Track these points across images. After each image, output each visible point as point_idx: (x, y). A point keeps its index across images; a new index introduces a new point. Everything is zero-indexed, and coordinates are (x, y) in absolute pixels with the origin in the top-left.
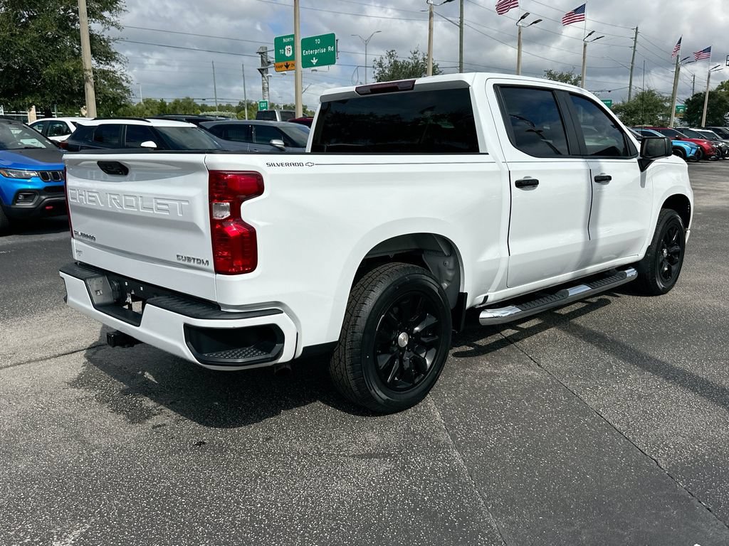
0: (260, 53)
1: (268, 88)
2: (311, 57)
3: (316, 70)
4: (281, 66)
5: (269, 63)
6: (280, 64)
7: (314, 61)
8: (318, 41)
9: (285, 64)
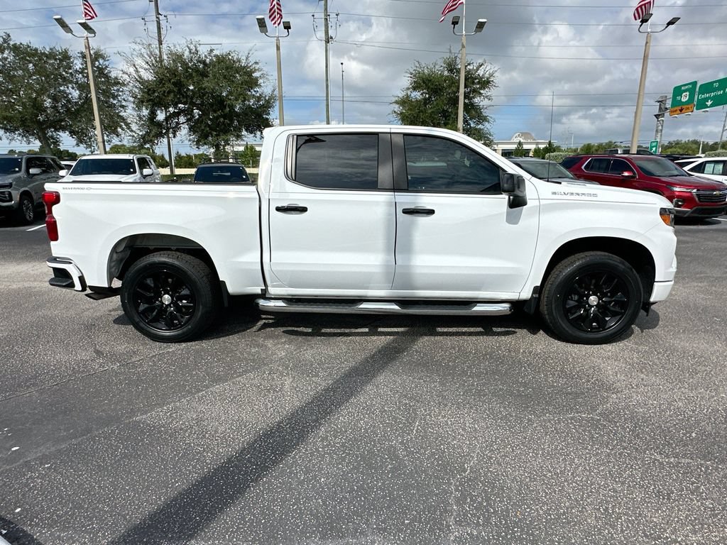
0: (659, 102)
1: (661, 130)
2: (707, 99)
3: (707, 111)
4: (676, 110)
5: (666, 109)
6: (676, 108)
7: (709, 103)
8: (716, 85)
9: (680, 108)
